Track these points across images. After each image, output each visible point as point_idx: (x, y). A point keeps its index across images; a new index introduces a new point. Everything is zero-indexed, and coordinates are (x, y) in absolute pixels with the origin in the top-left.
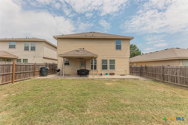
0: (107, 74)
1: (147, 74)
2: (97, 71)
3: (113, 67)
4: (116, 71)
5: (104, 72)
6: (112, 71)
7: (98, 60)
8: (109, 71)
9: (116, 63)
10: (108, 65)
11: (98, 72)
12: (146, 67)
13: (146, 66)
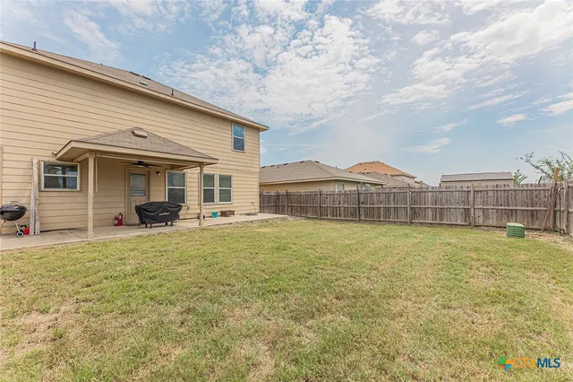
0: (214, 215)
1: (290, 209)
2: (188, 209)
3: (226, 196)
4: (234, 205)
5: (207, 209)
6: (225, 207)
7: (188, 175)
8: (218, 206)
9: (233, 186)
10: (217, 189)
11: (190, 211)
12: (288, 195)
13: (278, 192)
